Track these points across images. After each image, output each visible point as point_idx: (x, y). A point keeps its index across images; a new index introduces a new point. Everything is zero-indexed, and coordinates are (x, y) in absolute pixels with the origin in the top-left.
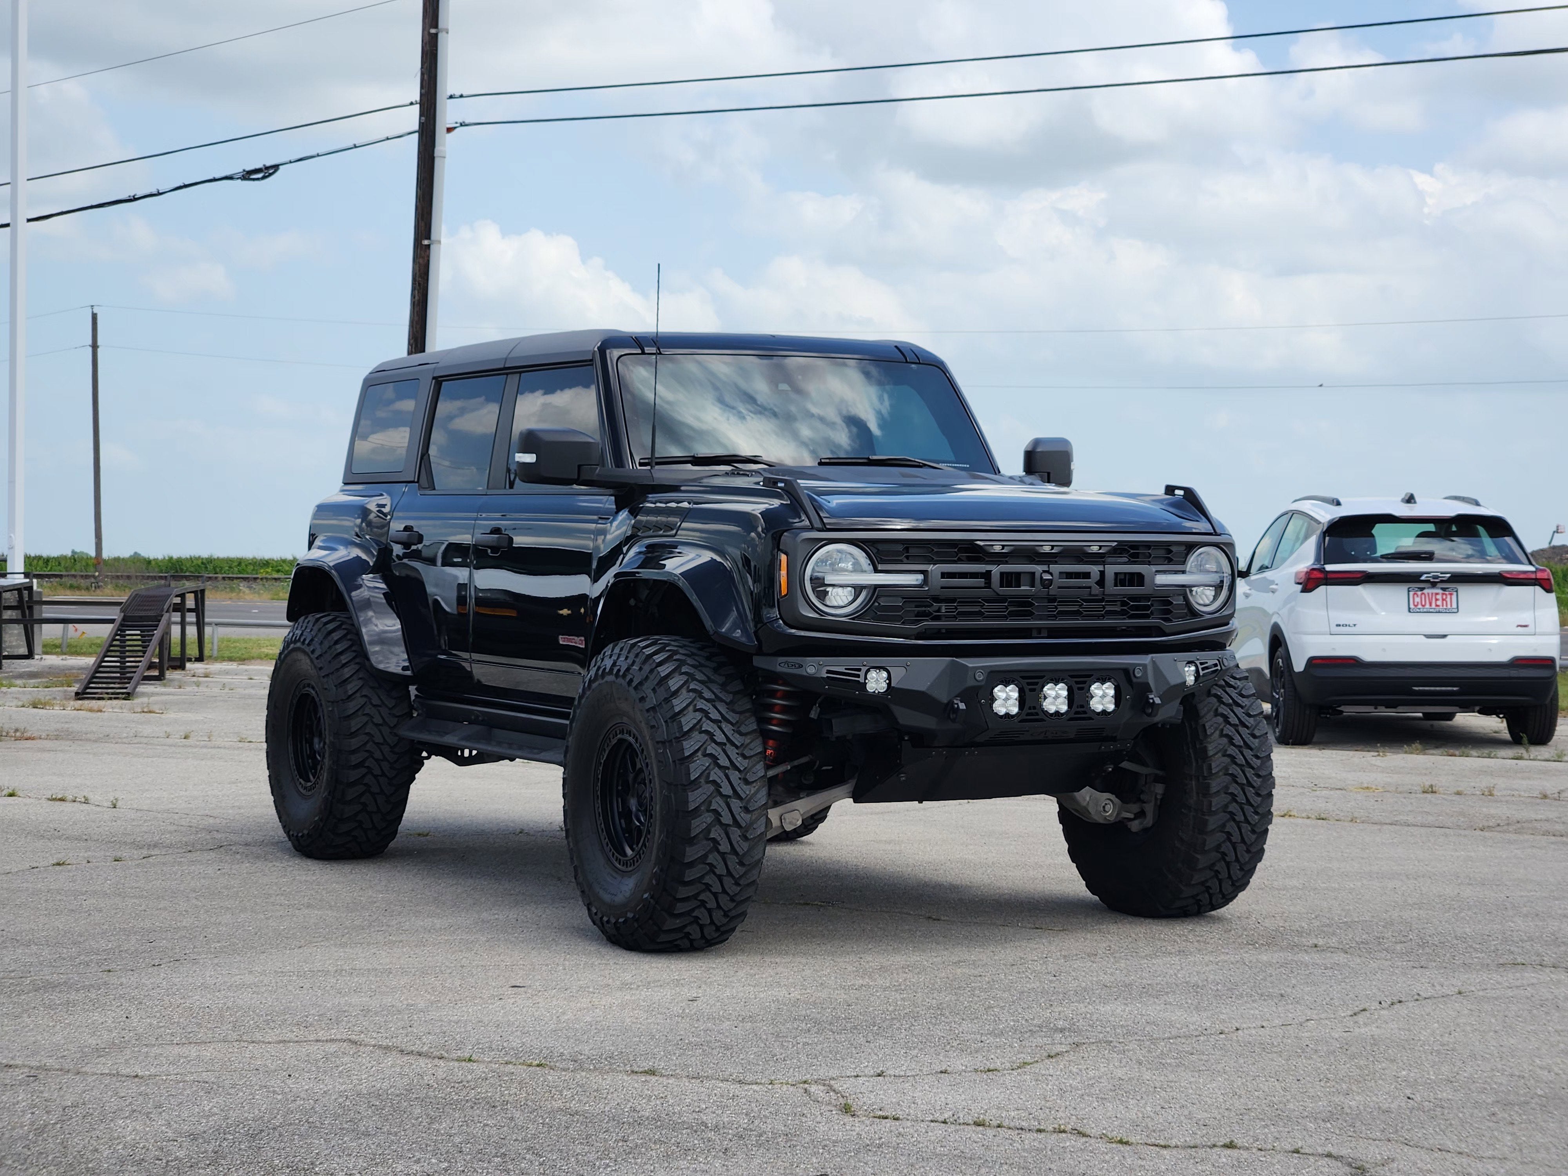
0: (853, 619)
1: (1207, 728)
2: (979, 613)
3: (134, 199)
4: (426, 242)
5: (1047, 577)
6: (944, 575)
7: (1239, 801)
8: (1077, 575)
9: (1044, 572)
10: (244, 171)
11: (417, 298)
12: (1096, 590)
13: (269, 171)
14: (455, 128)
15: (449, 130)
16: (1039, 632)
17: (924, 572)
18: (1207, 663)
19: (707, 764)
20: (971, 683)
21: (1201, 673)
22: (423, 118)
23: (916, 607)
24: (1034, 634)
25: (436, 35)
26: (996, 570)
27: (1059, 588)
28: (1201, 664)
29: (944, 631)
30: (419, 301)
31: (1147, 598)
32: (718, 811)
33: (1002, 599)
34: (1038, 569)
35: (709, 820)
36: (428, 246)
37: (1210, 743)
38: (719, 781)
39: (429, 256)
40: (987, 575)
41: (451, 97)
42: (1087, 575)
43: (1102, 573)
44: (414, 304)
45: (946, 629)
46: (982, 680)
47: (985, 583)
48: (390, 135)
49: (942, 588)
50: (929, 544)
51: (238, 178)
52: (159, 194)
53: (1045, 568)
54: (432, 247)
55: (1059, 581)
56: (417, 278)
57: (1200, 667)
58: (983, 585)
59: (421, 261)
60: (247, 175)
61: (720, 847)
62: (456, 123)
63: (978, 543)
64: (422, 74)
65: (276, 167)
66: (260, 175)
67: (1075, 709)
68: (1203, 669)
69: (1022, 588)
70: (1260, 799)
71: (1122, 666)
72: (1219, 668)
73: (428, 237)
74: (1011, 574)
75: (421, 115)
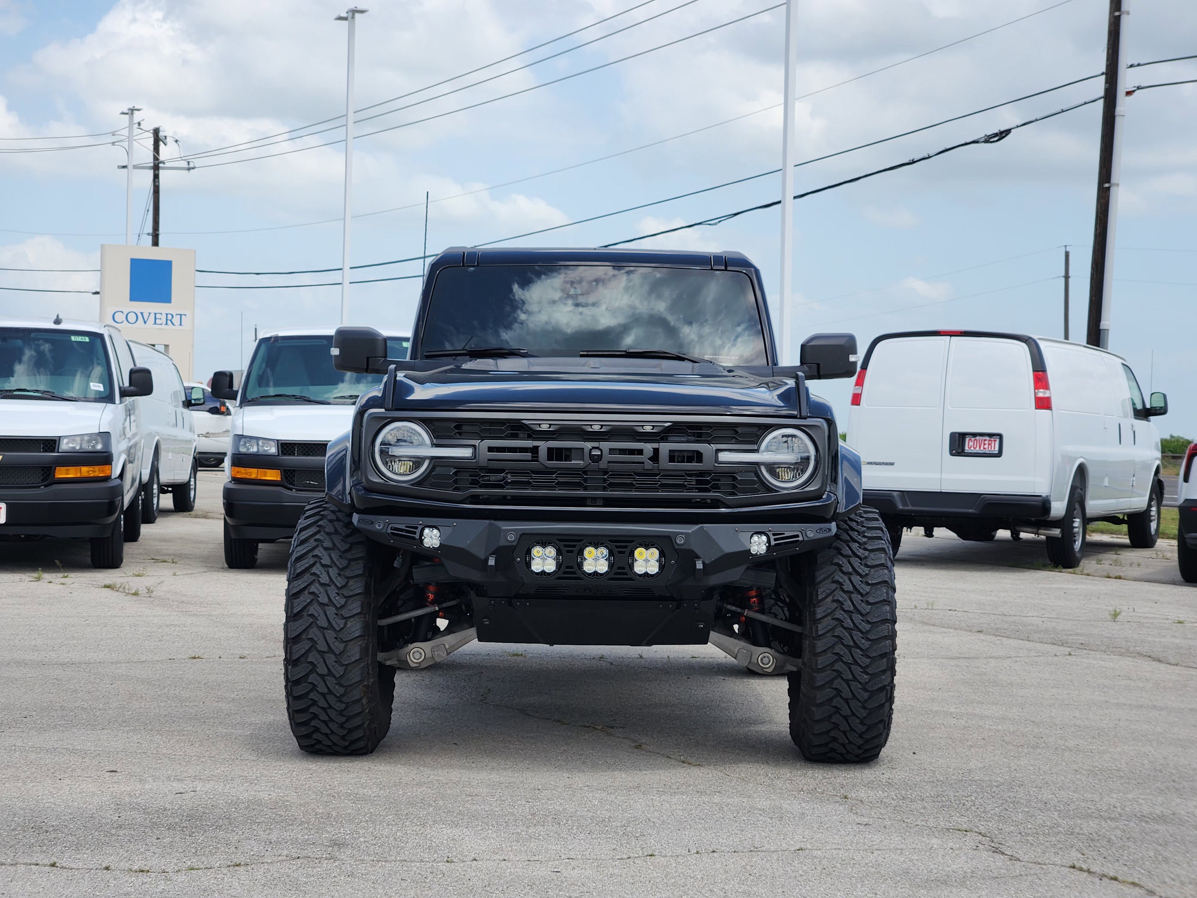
0: (413, 485)
1: (819, 593)
2: (528, 483)
3: (913, 162)
4: (1107, 185)
5: (596, 452)
6: (491, 449)
7: (844, 660)
8: (632, 452)
9: (594, 448)
10: (986, 135)
11: (1098, 230)
12: (649, 465)
13: (1003, 134)
14: (1134, 91)
15: (1129, 93)
16: (594, 501)
17: (474, 446)
18: (784, 534)
19: (309, 601)
20: (502, 543)
21: (773, 543)
22: (1107, 85)
23: (471, 476)
24: (589, 502)
25: (1119, 16)
26: (543, 446)
27: (609, 462)
28: (774, 535)
29: (509, 498)
30: (1100, 233)
31: (708, 473)
32: (314, 640)
33: (549, 472)
34: (589, 445)
35: (307, 647)
36: (1109, 188)
37: (819, 607)
38: (316, 615)
39: (1108, 197)
40: (535, 450)
41: (1132, 66)
42: (640, 452)
43: (656, 451)
44: (1096, 236)
45: (512, 496)
46: (514, 541)
47: (532, 457)
48: (1087, 101)
49: (489, 460)
50: (477, 422)
51: (982, 142)
52: (929, 157)
53: (595, 444)
54: (1111, 188)
55: (607, 457)
56: (1099, 215)
57: (772, 538)
58: (530, 458)
59: (1102, 201)
60: (988, 140)
61: (318, 670)
62: (1134, 87)
63: (523, 421)
64: (1108, 49)
65: (1008, 132)
66: (996, 139)
67: (615, 570)
68: (775, 540)
69: (573, 462)
70: (868, 660)
71: (666, 534)
72: (800, 538)
73: (1109, 181)
74: (557, 449)
75: (1106, 83)
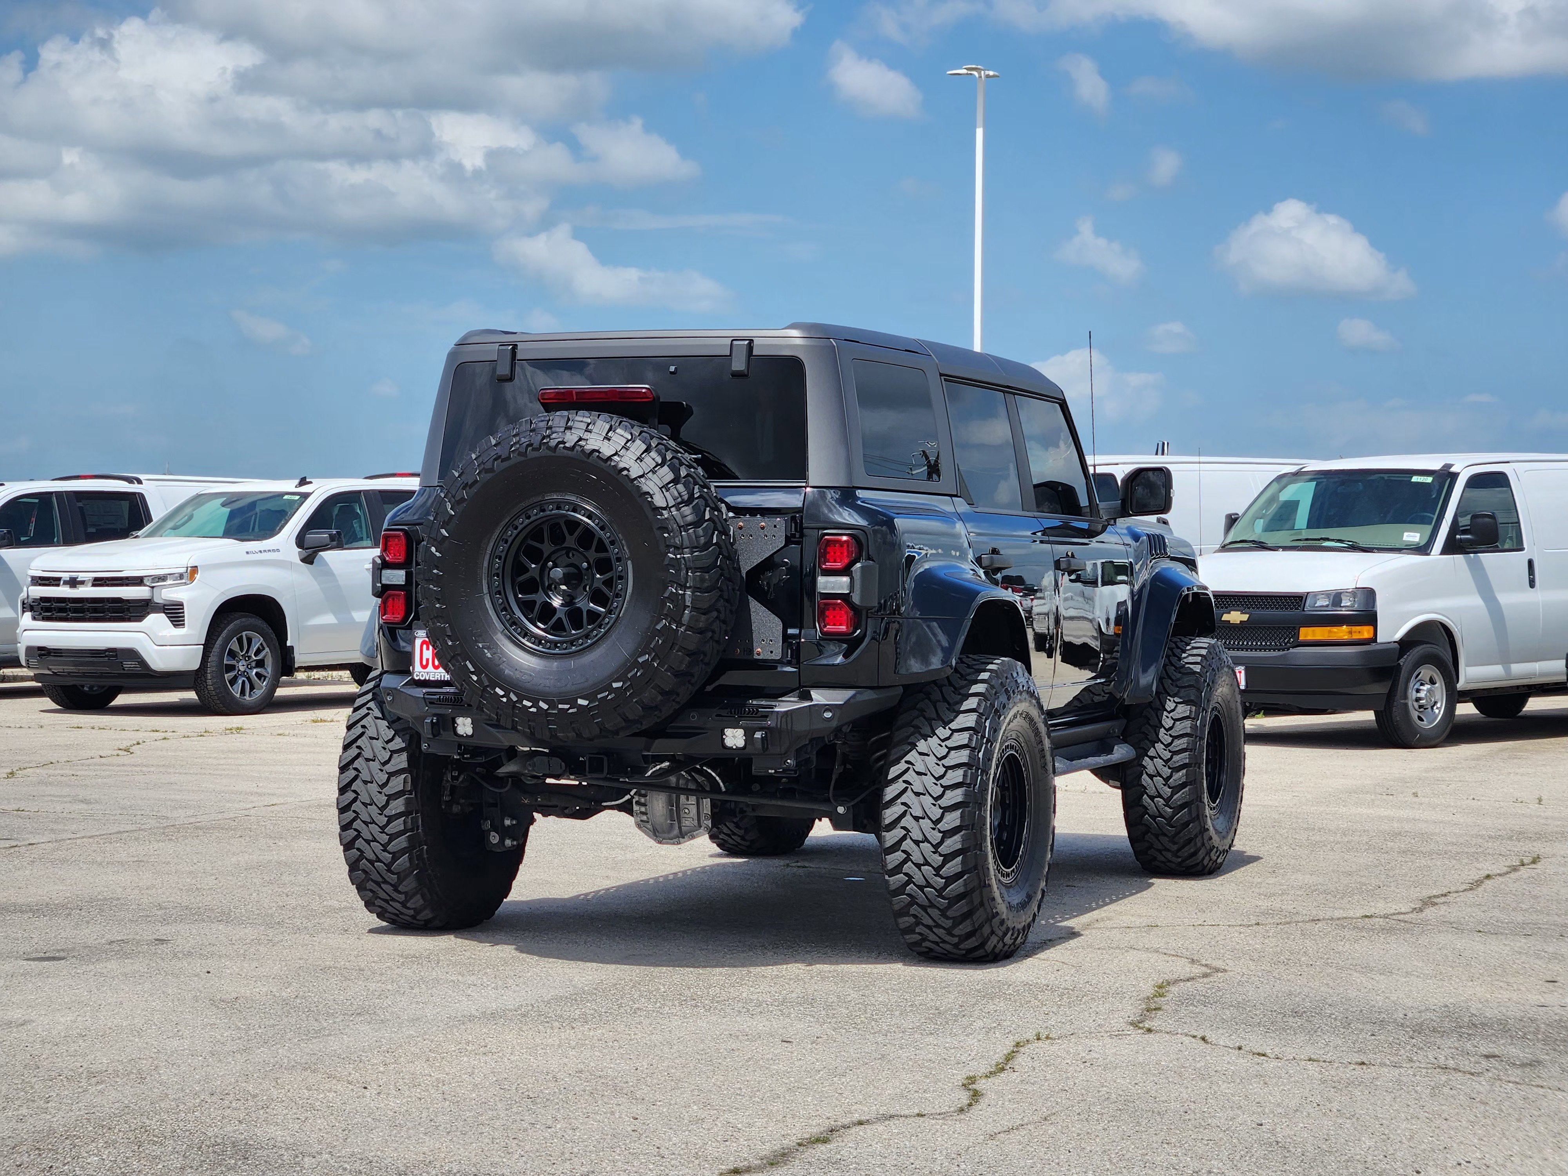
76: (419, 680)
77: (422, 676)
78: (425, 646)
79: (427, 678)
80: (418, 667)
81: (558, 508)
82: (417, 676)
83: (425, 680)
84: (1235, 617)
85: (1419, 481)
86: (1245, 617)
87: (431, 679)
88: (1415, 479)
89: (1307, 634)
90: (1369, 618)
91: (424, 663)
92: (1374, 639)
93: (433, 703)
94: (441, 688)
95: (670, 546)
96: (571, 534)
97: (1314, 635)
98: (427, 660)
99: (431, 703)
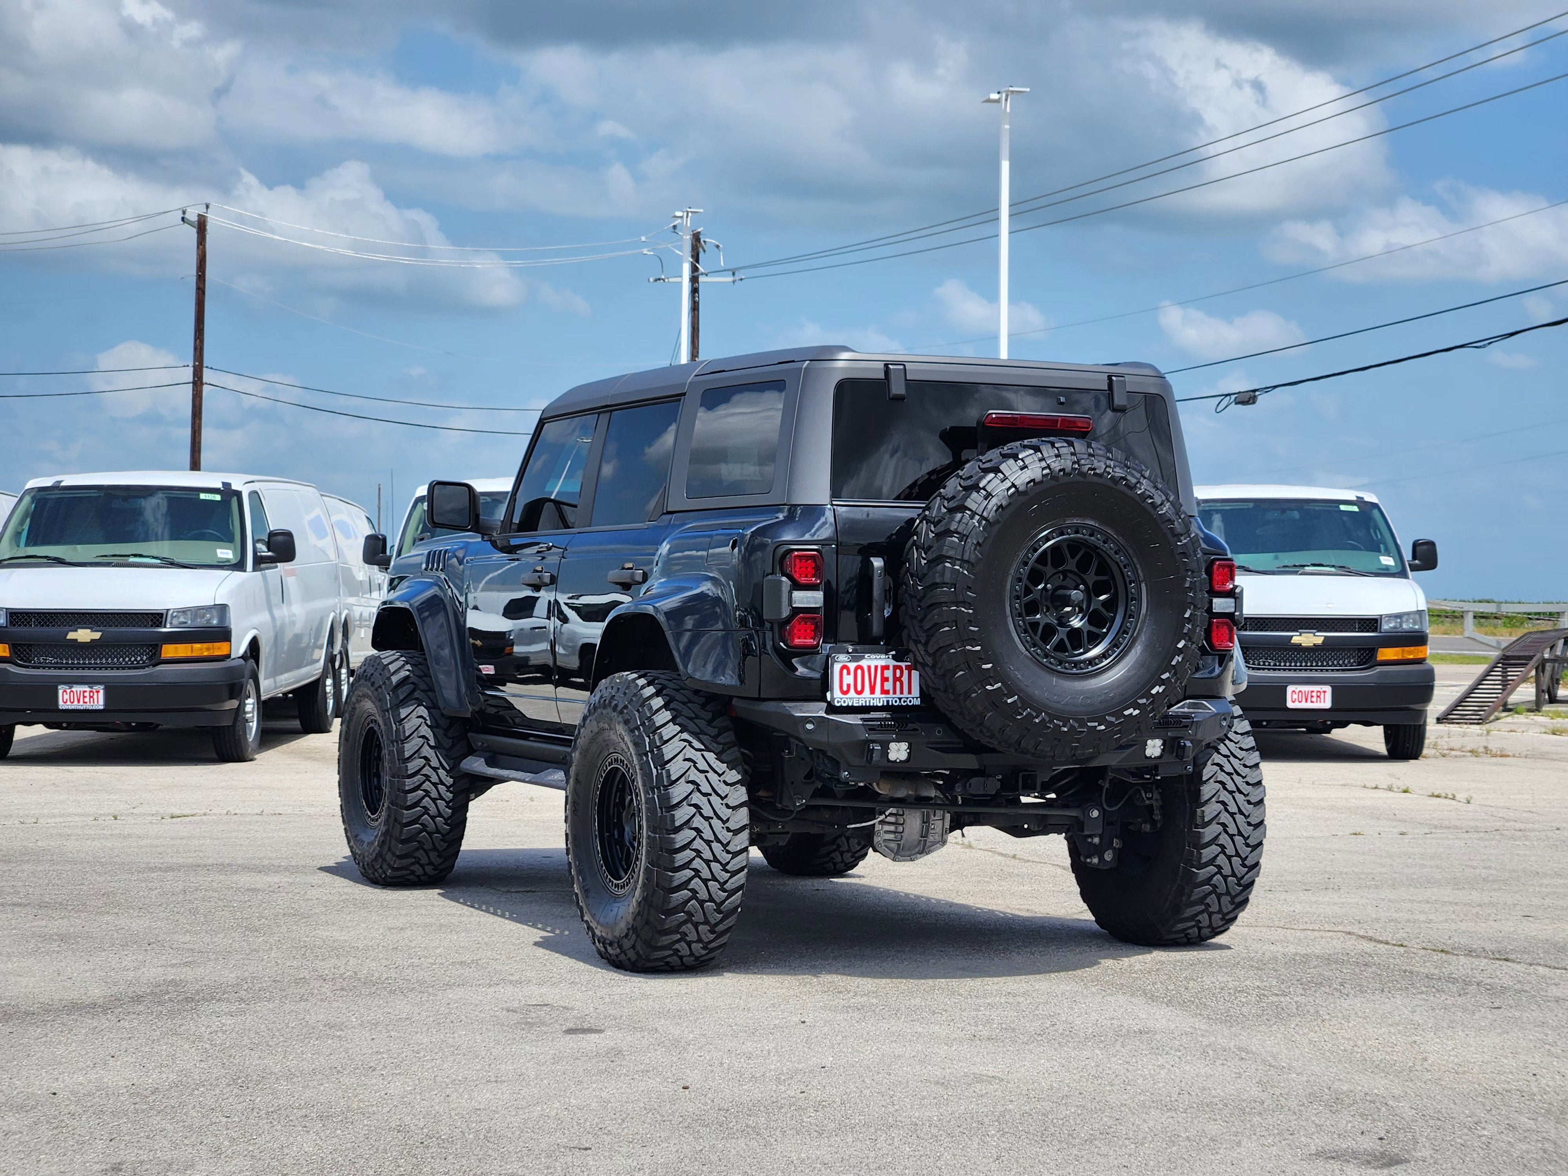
76: (841, 706)
77: (844, 702)
78: (845, 671)
79: (850, 704)
80: (837, 693)
81: (1077, 532)
82: (838, 702)
83: (848, 706)
84: (84, 635)
85: (207, 498)
86: (97, 635)
87: (855, 705)
88: (203, 496)
89: (169, 651)
90: (224, 634)
91: (845, 688)
92: (228, 656)
93: (874, 730)
94: (869, 713)
95: (1188, 570)
96: (1073, 557)
97: (176, 651)
98: (849, 686)
99: (870, 729)
